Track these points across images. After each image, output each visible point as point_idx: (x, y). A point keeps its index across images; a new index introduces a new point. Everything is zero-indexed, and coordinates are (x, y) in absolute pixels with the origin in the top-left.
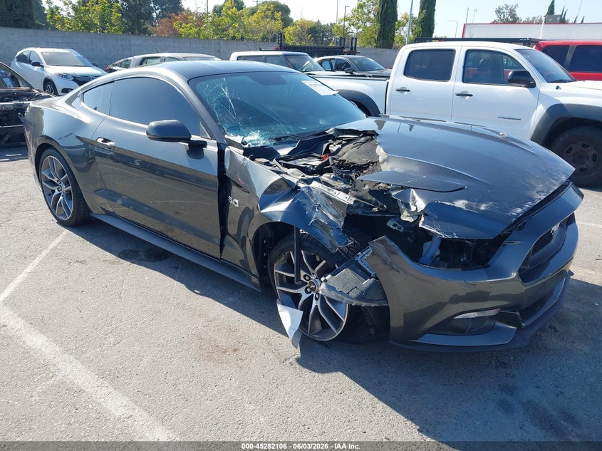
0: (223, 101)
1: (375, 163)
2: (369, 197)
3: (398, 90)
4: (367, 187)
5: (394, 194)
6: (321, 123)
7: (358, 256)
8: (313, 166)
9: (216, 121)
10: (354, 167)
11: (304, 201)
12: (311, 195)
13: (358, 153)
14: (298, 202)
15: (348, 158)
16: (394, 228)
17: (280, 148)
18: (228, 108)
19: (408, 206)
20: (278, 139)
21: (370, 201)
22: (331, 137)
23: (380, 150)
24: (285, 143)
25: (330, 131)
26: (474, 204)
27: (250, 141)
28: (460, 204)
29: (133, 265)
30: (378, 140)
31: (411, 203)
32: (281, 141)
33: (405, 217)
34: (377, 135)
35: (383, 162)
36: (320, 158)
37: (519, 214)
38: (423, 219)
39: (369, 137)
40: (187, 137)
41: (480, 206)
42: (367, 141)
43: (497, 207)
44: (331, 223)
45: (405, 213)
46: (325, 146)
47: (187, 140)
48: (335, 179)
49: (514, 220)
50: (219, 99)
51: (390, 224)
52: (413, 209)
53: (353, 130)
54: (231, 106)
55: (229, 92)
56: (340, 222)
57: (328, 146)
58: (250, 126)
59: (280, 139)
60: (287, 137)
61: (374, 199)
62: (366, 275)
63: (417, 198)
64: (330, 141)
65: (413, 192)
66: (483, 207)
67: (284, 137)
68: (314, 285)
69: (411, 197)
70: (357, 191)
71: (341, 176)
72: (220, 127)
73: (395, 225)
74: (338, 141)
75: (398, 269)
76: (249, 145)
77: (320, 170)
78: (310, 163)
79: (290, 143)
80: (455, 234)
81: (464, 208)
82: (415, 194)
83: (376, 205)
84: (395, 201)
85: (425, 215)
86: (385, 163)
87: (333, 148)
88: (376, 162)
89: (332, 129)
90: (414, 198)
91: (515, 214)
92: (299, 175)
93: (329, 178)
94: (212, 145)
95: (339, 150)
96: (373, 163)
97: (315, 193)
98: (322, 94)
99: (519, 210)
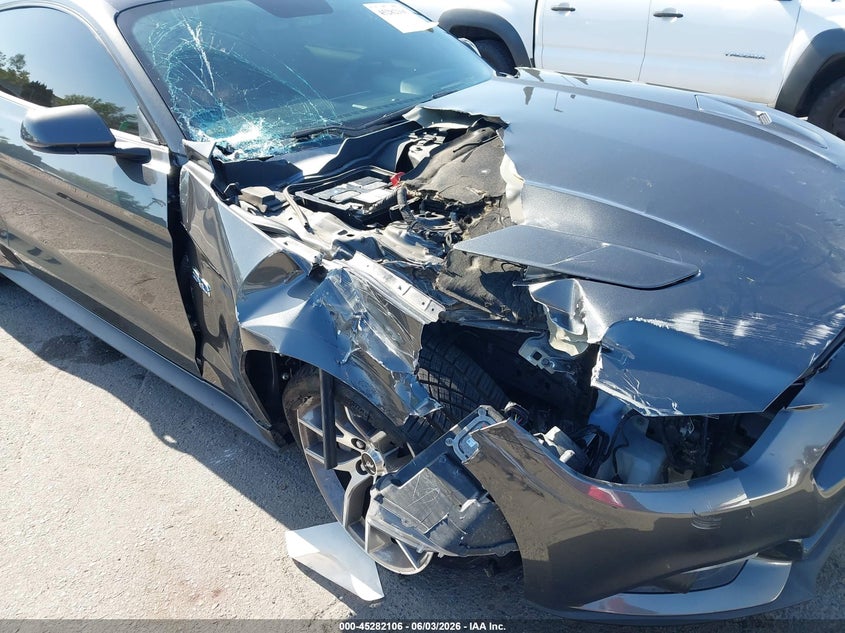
0: (190, 57)
1: (496, 199)
2: (481, 291)
3: (554, 9)
4: (476, 265)
5: (533, 288)
6: (402, 91)
7: (453, 435)
8: (367, 205)
9: (168, 105)
10: (452, 208)
11: (332, 306)
12: (348, 289)
13: (463, 173)
14: (320, 309)
15: (441, 185)
16: (535, 363)
17: (304, 158)
18: (199, 74)
19: (565, 322)
20: (303, 138)
21: (481, 301)
22: (414, 126)
23: (507, 168)
24: (315, 145)
25: (412, 116)
26: (719, 321)
27: (240, 146)
28: (688, 322)
29: (62, 372)
30: (505, 139)
31: (572, 314)
32: (307, 142)
33: (560, 342)
34: (506, 126)
35: (514, 198)
36: (387, 179)
37: (823, 341)
38: (599, 365)
39: (488, 129)
40: (108, 142)
41: (733, 326)
42: (484, 140)
43: (773, 327)
44: (391, 360)
45: (561, 333)
46: (401, 148)
47: (108, 148)
48: (410, 240)
49: (813, 359)
50: (181, 54)
51: (526, 352)
52: (578, 329)
53: (458, 113)
54: (205, 68)
55: (204, 36)
56: (411, 361)
57: (407, 149)
58: (244, 110)
59: (307, 136)
60: (322, 131)
61: (490, 296)
62: (470, 484)
63: (589, 306)
64: (412, 135)
65: (578, 289)
66: (741, 329)
67: (315, 132)
68: (372, 463)
69: (572, 302)
70: (454, 275)
71: (422, 234)
72: (175, 116)
73: (537, 356)
74: (428, 137)
75: (541, 490)
76: (237, 156)
77: (383, 215)
78: (361, 197)
79: (326, 144)
80: (675, 405)
81: (697, 333)
82: (582, 293)
83: (495, 308)
84: (537, 307)
85: (605, 351)
86: (519, 200)
87: (417, 155)
88: (500, 198)
89: (417, 109)
90: (579, 301)
91: (814, 343)
92: (332, 230)
93: (397, 237)
94: (159, 156)
95: (426, 162)
96: (493, 200)
97: (356, 285)
98: (404, 30)
99: (824, 331)
